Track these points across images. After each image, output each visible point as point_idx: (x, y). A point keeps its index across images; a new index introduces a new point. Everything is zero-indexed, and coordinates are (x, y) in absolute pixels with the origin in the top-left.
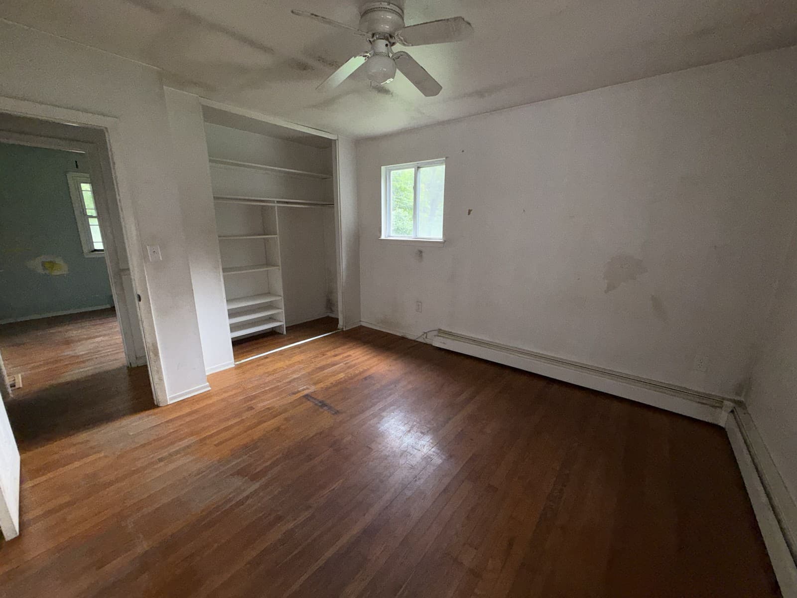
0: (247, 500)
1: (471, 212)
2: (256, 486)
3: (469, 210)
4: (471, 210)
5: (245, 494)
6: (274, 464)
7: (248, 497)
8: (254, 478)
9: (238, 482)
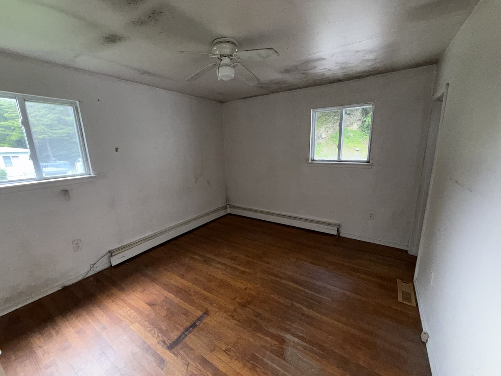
0: (300, 336)
1: (118, 150)
2: (288, 337)
3: (116, 148)
4: (118, 148)
5: (297, 340)
6: (267, 334)
7: (298, 337)
8: (282, 341)
9: (290, 351)
